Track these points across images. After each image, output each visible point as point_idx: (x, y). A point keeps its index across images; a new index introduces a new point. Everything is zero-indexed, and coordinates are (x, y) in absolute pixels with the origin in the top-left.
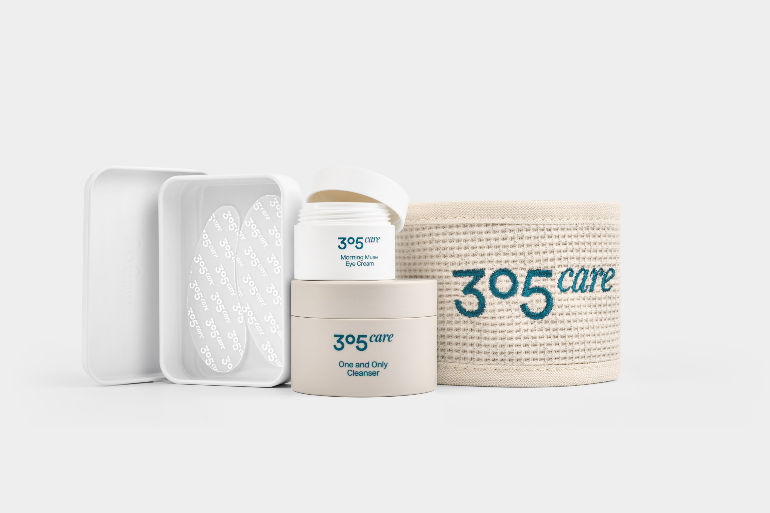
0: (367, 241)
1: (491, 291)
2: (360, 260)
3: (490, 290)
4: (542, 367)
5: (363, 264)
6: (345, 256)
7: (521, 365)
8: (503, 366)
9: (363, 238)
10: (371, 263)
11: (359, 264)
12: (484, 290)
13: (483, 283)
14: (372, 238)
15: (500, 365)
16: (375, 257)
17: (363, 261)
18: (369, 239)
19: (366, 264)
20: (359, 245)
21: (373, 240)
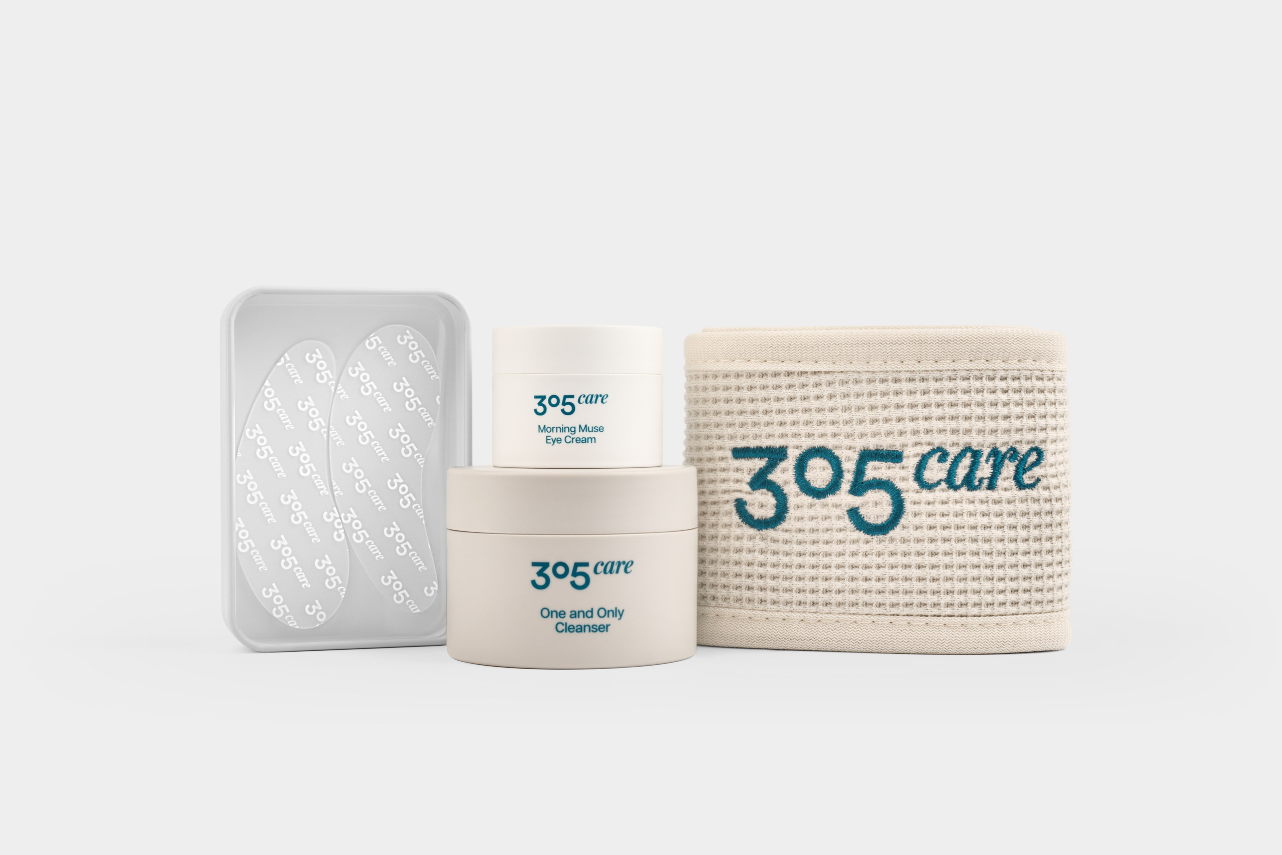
0: (581, 401)
1: (798, 484)
2: (569, 434)
3: (795, 482)
4: (880, 619)
5: (574, 440)
6: (545, 426)
7: (844, 614)
8: (815, 615)
9: (575, 396)
10: (590, 439)
11: (568, 439)
12: (786, 483)
13: (784, 471)
14: (592, 396)
15: (809, 613)
16: (598, 429)
17: (575, 436)
18: (585, 398)
19: (580, 440)
20: (568, 409)
21: (594, 399)
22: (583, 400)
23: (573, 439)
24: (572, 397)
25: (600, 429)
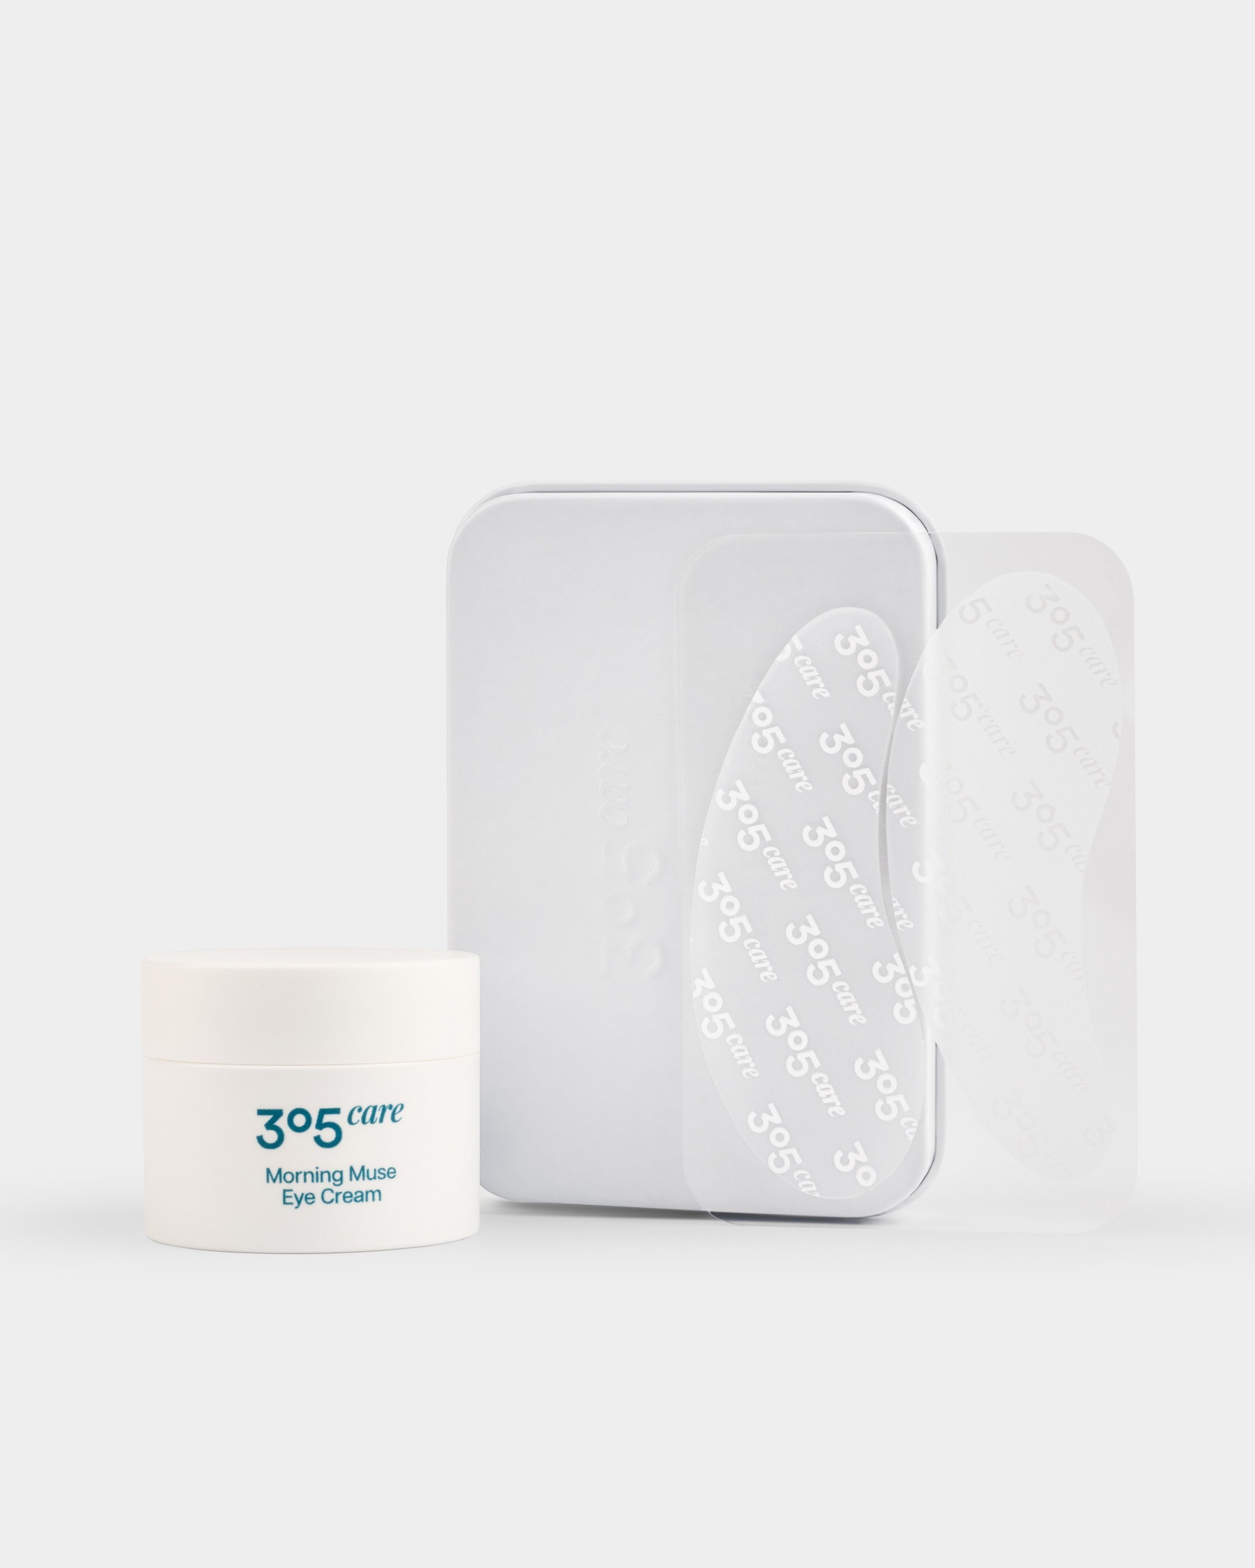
0: (354, 1120)
5: (341, 1197)
6: (280, 1171)
9: (342, 1111)
10: (370, 1195)
11: (329, 1196)
14: (375, 1108)
16: (386, 1172)
17: (342, 1189)
18: (362, 1113)
19: (351, 1196)
20: (328, 1135)
21: (378, 1114)
22: (357, 1116)
23: (337, 1194)
24: (336, 1111)
25: (390, 1173)
